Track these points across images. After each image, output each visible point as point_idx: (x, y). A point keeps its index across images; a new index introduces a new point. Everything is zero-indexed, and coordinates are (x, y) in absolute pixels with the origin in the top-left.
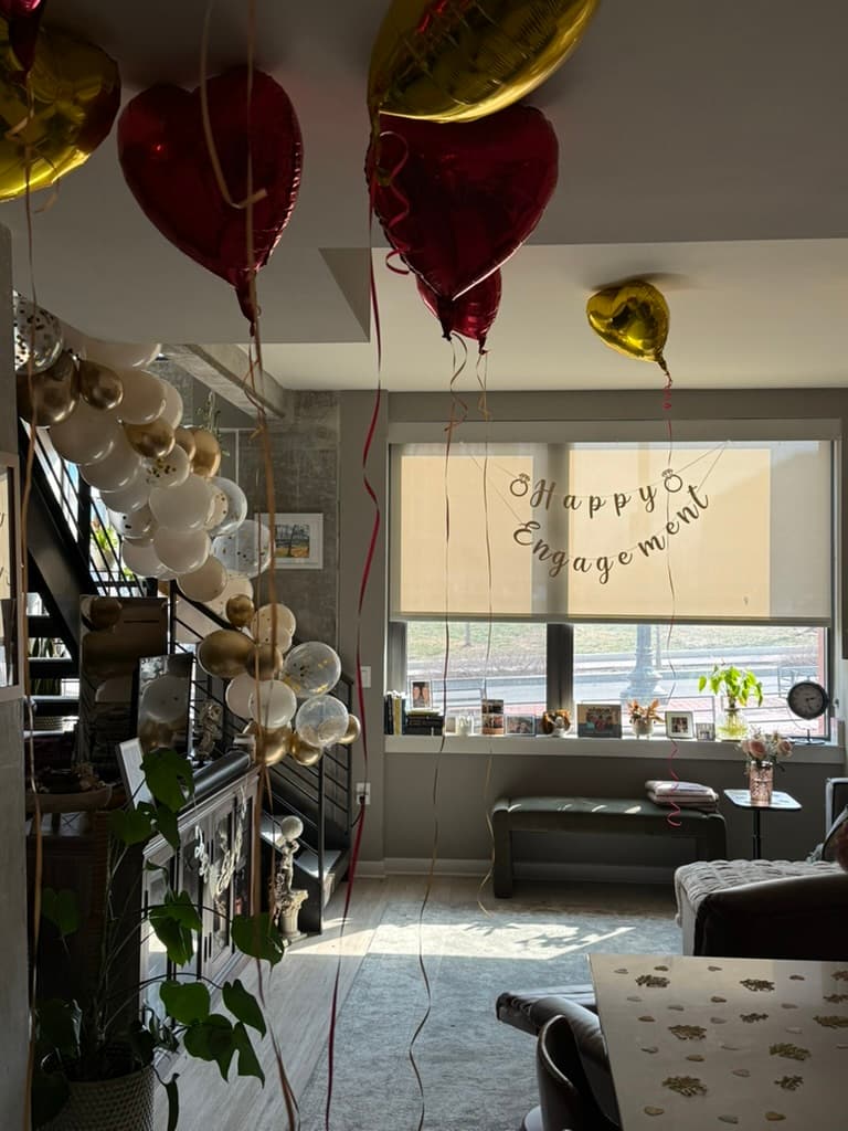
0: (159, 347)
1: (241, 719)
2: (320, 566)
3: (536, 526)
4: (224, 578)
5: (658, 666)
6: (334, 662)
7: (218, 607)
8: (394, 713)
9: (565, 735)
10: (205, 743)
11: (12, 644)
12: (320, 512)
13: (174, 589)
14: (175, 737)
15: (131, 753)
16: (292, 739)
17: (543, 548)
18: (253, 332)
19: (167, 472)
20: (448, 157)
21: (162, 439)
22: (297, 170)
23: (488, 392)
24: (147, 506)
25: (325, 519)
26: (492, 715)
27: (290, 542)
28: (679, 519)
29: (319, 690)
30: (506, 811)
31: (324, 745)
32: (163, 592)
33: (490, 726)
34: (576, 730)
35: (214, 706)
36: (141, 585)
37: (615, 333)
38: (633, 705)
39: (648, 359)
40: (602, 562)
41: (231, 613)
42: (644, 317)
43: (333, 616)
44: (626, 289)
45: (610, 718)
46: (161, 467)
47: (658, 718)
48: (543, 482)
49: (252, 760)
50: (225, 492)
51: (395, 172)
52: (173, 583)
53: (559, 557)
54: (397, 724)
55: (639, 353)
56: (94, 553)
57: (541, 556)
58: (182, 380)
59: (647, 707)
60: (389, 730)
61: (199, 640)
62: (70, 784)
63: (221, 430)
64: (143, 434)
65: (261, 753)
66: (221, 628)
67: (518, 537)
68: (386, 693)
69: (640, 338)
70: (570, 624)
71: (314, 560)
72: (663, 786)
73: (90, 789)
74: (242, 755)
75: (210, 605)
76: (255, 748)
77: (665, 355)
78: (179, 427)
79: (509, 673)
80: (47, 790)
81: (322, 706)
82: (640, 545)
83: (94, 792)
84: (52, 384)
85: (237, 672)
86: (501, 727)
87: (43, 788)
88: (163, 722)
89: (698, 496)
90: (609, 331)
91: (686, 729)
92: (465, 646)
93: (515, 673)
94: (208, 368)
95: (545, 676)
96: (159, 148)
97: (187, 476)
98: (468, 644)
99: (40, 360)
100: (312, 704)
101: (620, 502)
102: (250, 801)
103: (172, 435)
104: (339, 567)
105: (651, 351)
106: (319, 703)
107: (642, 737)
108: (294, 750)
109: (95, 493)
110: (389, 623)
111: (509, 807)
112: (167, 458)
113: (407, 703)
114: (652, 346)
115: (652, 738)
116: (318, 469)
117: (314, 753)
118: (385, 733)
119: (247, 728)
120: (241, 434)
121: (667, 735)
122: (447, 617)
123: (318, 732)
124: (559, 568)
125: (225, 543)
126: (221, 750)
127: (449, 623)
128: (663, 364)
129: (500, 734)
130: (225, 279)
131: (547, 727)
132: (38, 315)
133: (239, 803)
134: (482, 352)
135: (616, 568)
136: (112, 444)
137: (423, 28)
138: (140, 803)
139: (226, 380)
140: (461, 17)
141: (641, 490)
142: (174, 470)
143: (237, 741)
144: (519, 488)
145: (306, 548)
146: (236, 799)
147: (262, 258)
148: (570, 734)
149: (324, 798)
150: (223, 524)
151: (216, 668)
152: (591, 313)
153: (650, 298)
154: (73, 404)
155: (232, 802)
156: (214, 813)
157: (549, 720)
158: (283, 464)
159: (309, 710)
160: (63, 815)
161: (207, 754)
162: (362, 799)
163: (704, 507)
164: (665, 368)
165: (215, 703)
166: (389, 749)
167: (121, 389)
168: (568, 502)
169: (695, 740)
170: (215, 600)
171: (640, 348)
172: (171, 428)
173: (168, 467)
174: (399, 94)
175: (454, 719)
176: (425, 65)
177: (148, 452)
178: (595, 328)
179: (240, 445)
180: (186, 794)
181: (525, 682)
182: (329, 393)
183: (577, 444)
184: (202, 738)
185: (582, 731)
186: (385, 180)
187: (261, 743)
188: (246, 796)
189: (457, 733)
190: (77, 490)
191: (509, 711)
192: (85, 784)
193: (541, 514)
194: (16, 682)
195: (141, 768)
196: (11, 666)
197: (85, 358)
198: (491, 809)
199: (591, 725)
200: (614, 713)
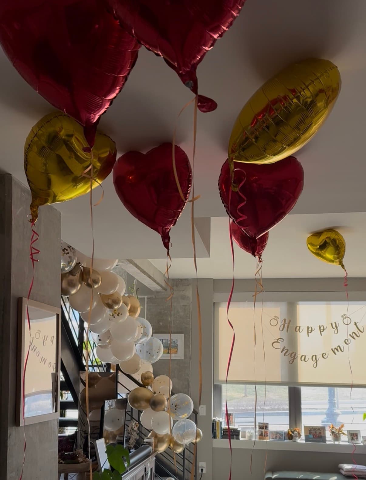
0: (117, 260)
1: (147, 430)
2: (183, 358)
3: (282, 340)
4: (140, 363)
5: (338, 408)
6: (190, 403)
7: (137, 376)
8: (217, 428)
9: (299, 441)
10: (131, 441)
11: (55, 393)
12: (183, 333)
13: (118, 368)
14: (117, 438)
15: (101, 445)
16: (171, 440)
17: (286, 350)
18: (168, 254)
19: (118, 315)
20: (254, 178)
21: (117, 301)
22: (190, 185)
23: (263, 279)
24: (109, 331)
25: (185, 337)
26: (263, 430)
27: (169, 348)
28: (350, 337)
29: (183, 416)
30: (271, 478)
31: (185, 443)
32: (113, 370)
33: (262, 436)
34: (304, 438)
35: (136, 423)
36: (104, 366)
37: (320, 252)
38: (331, 426)
39: (336, 264)
40: (314, 357)
41: (143, 379)
42: (334, 245)
43: (188, 381)
44: (325, 233)
45: (320, 433)
46: (116, 313)
47: (343, 433)
48: (285, 320)
49: (153, 450)
50: (142, 324)
51: (241, 185)
52: (118, 365)
53: (293, 355)
54: (218, 433)
55: (332, 261)
56: (84, 352)
57: (285, 354)
58: (122, 275)
59: (338, 428)
60: (214, 436)
61: (129, 392)
62: (73, 459)
63: (139, 296)
64: (109, 299)
65: (156, 446)
66: (139, 387)
67: (274, 345)
68: (213, 418)
69: (332, 255)
70: (300, 387)
71: (179, 355)
72: (347, 467)
73: (82, 462)
74: (148, 447)
75: (134, 376)
76: (154, 444)
77: (344, 262)
78: (124, 295)
79: (266, 410)
80: (63, 462)
81: (185, 424)
82: (332, 349)
83: (84, 463)
84: (71, 277)
85: (145, 408)
86: (267, 436)
87: (61, 461)
88: (112, 431)
89: (359, 327)
90: (317, 252)
91: (357, 439)
92: (244, 396)
93: (268, 410)
94: (136, 269)
95: (288, 412)
96: (130, 178)
97: (126, 317)
98: (246, 396)
99: (67, 267)
100: (181, 423)
101: (322, 329)
102: (152, 469)
103: (121, 299)
104: (191, 359)
105: (337, 260)
106: (183, 423)
107: (336, 443)
108: (171, 445)
109: (86, 325)
110: (214, 385)
111: (273, 476)
112: (118, 309)
113: (223, 424)
114: (338, 258)
115: (341, 443)
116: (182, 314)
117: (181, 447)
118: (213, 438)
119: (150, 434)
120: (148, 298)
121: (348, 442)
122: (255, 383)
123: (183, 437)
124: (294, 360)
125: (141, 347)
126: (139, 445)
127: (256, 386)
128: (343, 266)
129: (268, 440)
130: (156, 231)
131: (290, 437)
132: (67, 248)
133: (147, 470)
134: (260, 261)
135: (321, 361)
136: (95, 303)
137: (253, 125)
138: (105, 469)
139: (143, 275)
140: (270, 120)
141: (332, 324)
142: (121, 314)
143: (146, 440)
144: (274, 322)
145: (176, 349)
146: (145, 468)
147: (173, 222)
148: (301, 440)
149: (185, 470)
150: (141, 339)
151: (136, 405)
152: (309, 243)
153: (336, 237)
154: (80, 285)
155: (144, 470)
156: (136, 475)
157: (291, 433)
158: (166, 312)
159: (179, 426)
160: (69, 474)
161: (132, 446)
162: (202, 470)
163: (362, 332)
164: (344, 268)
165: (136, 422)
166: (215, 445)
167: (100, 279)
168: (297, 329)
169: (362, 444)
170: (136, 374)
171: (333, 259)
172: (121, 296)
173: (119, 313)
174: (242, 153)
175: (245, 432)
176: (254, 140)
177: (110, 306)
178: (311, 250)
179: (147, 303)
180: (126, 465)
181: (279, 414)
182: (187, 280)
183: (300, 302)
184: (130, 438)
185: (307, 439)
186: (236, 189)
187: (157, 441)
188: (150, 467)
189: (246, 439)
190: (79, 324)
191: (271, 428)
192: (80, 459)
193: (284, 335)
194: (56, 411)
195: (106, 452)
196: (55, 403)
197: (85, 266)
198: (264, 477)
199: (311, 436)
200: (322, 430)
